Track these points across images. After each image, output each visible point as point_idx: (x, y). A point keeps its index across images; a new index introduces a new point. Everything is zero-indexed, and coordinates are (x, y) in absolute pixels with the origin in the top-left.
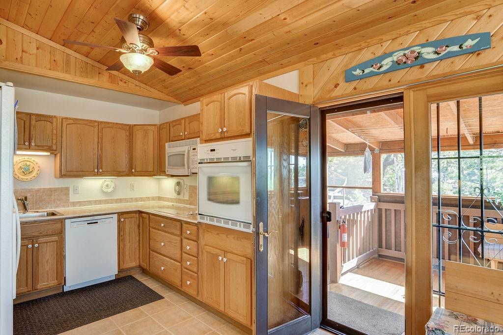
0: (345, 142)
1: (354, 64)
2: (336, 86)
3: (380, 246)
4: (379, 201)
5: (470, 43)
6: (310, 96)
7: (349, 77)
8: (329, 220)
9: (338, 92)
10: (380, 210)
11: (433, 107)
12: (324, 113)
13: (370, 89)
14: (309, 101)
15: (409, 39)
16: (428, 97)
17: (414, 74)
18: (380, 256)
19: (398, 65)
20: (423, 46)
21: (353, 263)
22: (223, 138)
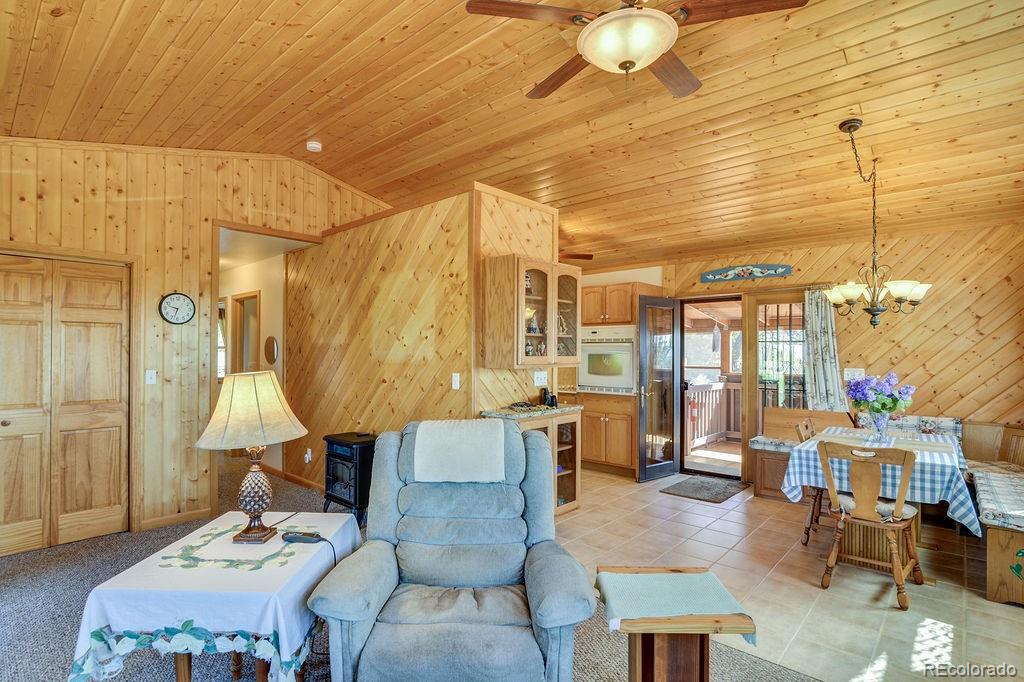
0: (692, 317)
1: (707, 270)
2: (694, 284)
3: (728, 428)
4: (728, 381)
5: (780, 270)
6: (672, 289)
7: (704, 280)
8: (686, 388)
9: (695, 289)
10: (728, 391)
11: (761, 308)
12: (683, 303)
13: (718, 289)
14: (672, 294)
15: (745, 260)
16: (757, 300)
17: (749, 284)
18: (728, 439)
19: (738, 276)
20: (754, 266)
21: (702, 441)
22: (604, 323)
